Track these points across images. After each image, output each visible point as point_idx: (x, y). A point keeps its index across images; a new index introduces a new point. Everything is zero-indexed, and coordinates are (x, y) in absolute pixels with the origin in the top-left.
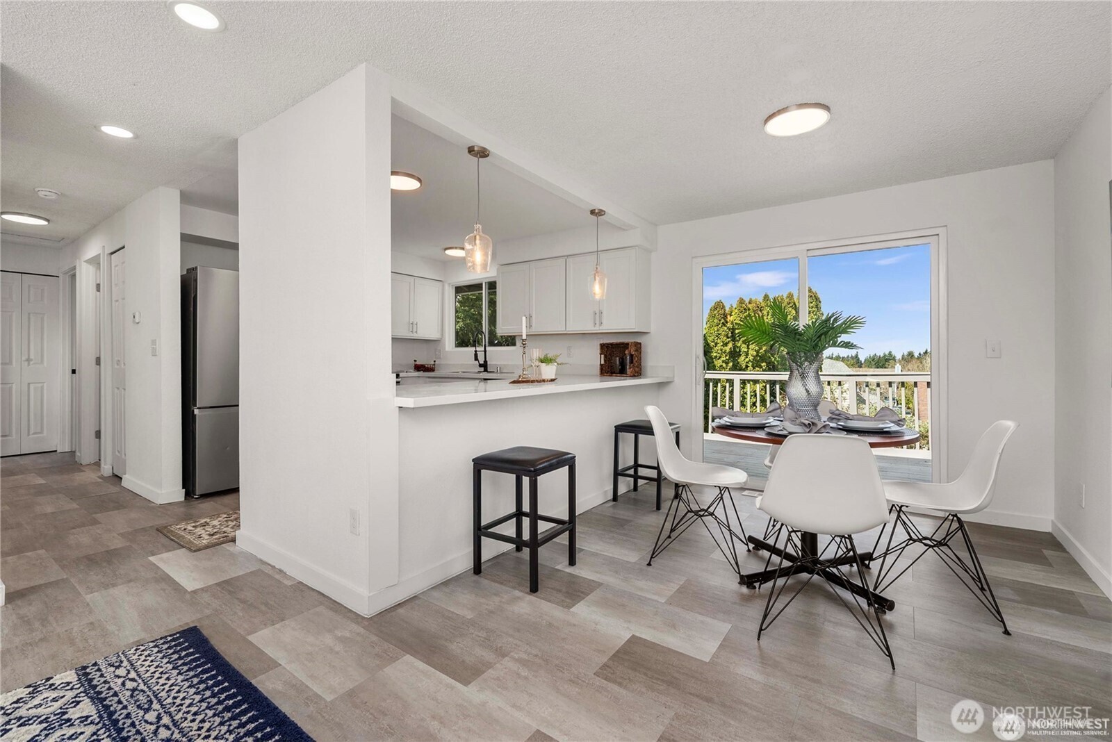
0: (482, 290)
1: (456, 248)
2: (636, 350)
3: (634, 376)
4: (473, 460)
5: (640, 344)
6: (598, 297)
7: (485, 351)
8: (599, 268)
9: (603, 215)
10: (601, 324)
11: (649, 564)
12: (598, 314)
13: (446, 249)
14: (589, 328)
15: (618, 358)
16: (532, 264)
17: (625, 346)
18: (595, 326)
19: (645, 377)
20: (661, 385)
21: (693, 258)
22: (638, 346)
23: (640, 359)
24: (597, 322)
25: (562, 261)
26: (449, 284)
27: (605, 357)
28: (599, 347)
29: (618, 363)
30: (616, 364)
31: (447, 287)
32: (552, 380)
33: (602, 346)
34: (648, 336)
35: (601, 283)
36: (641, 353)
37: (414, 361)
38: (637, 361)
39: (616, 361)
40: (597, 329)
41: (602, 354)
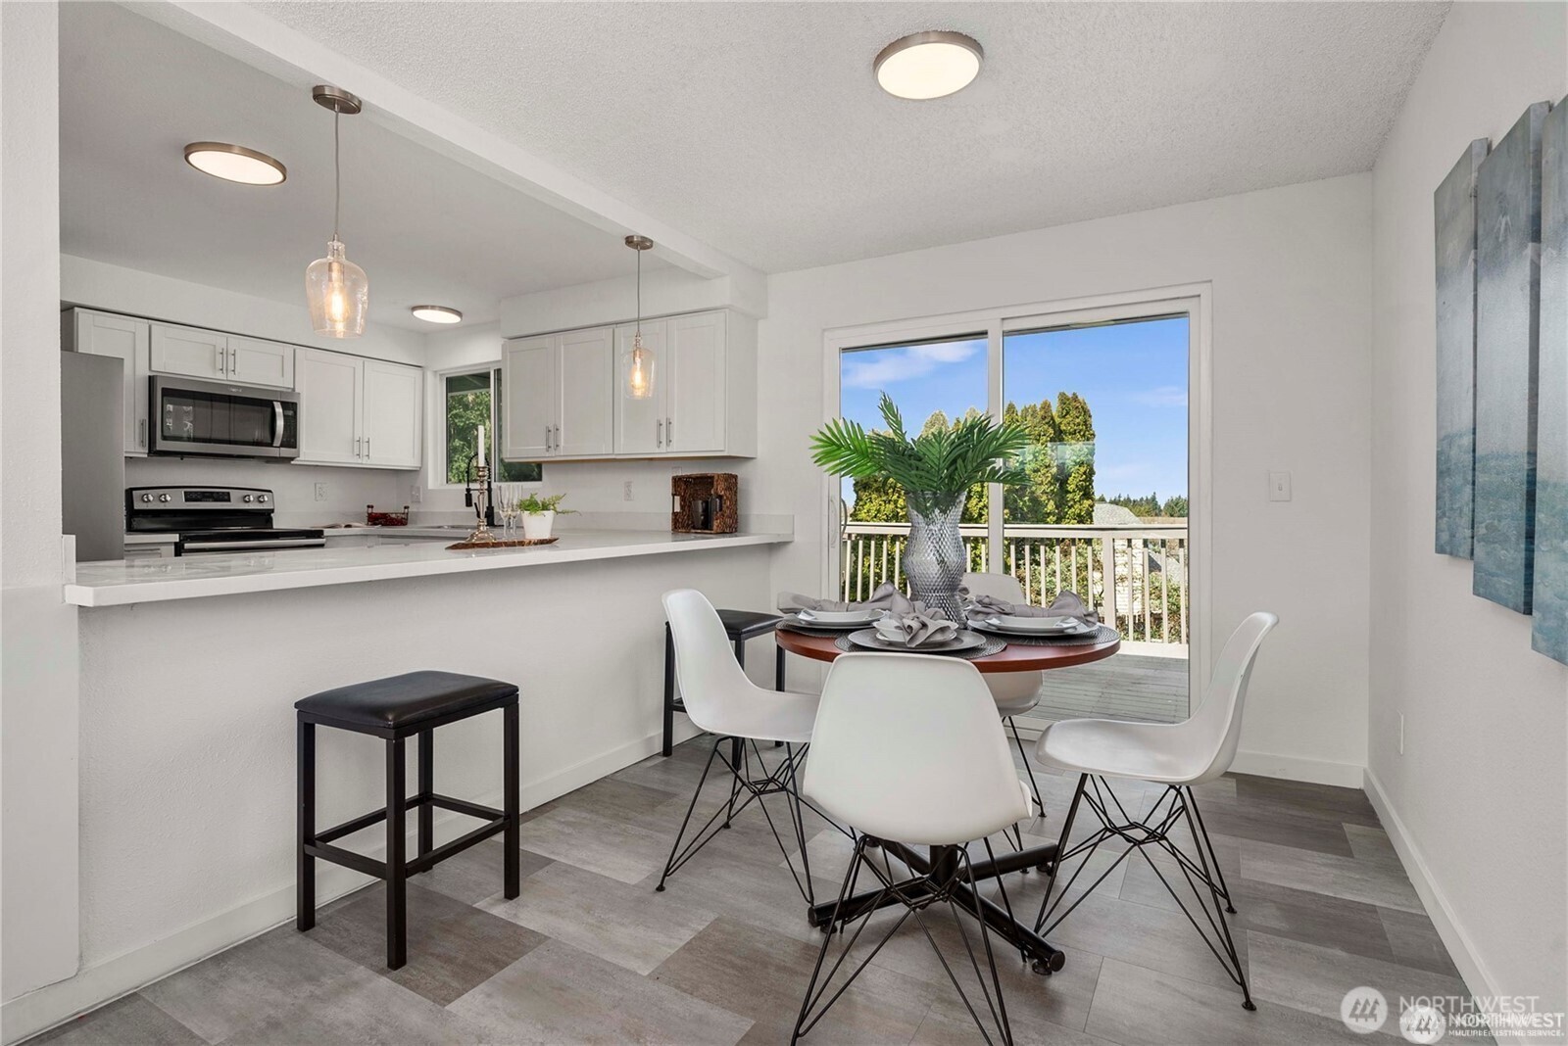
0: (489, 387)
1: (433, 307)
2: (728, 488)
3: (726, 532)
4: (297, 705)
5: (736, 477)
7: (489, 490)
9: (648, 248)
10: (669, 442)
11: (660, 888)
12: (664, 424)
13: (414, 308)
14: (650, 449)
15: (700, 502)
16: (561, 337)
17: (706, 481)
18: (659, 447)
19: (746, 533)
20: (773, 548)
21: (824, 330)
22: (731, 481)
23: (735, 503)
24: (664, 440)
25: (606, 333)
26: (436, 372)
27: (683, 499)
28: (670, 483)
29: (700, 510)
30: (697, 512)
31: (429, 376)
32: (542, 542)
33: (677, 481)
34: (750, 464)
35: (645, 368)
36: (736, 492)
37: (369, 507)
38: (728, 507)
39: (696, 506)
40: (663, 451)
41: (676, 495)
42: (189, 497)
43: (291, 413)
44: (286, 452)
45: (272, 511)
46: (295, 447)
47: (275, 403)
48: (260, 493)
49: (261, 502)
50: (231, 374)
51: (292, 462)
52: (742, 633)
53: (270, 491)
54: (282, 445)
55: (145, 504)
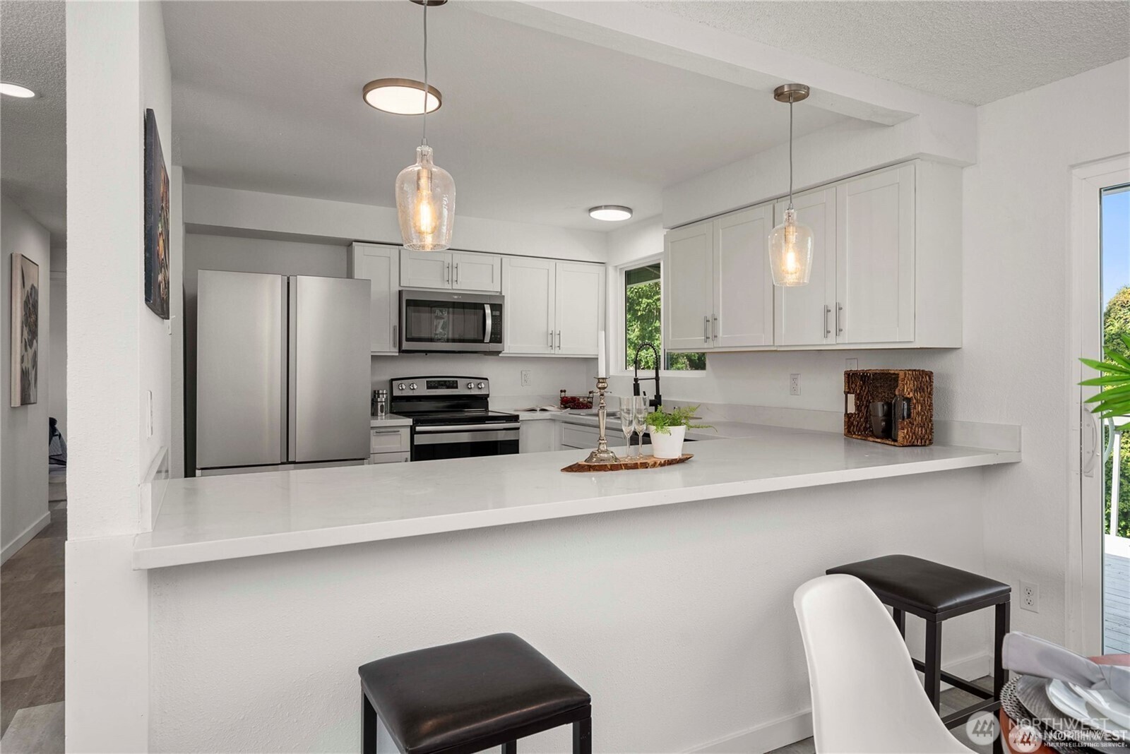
0: (659, 277)
1: (607, 207)
2: (920, 389)
3: (913, 446)
4: (360, 672)
5: (930, 374)
7: (657, 378)
8: (794, 216)
9: (804, 97)
10: (839, 331)
12: (833, 310)
13: (591, 210)
14: (813, 338)
15: (880, 405)
16: (720, 220)
17: (887, 380)
18: (826, 337)
19: (948, 449)
20: (989, 472)
21: (1072, 166)
22: (924, 380)
23: (928, 408)
24: (832, 329)
26: (616, 267)
27: (858, 398)
28: (842, 378)
29: (880, 414)
30: (877, 415)
31: (611, 271)
32: (681, 460)
33: (851, 377)
34: (953, 356)
35: (801, 247)
36: (930, 393)
37: (561, 391)
38: (918, 413)
39: (875, 409)
40: (831, 342)
41: (849, 393)
42: (430, 386)
43: (497, 313)
44: (494, 347)
45: (488, 395)
46: (501, 342)
47: (485, 305)
48: (479, 381)
49: (479, 388)
50: (454, 283)
51: (500, 355)
52: (936, 611)
53: (487, 379)
54: (491, 341)
55: (400, 392)
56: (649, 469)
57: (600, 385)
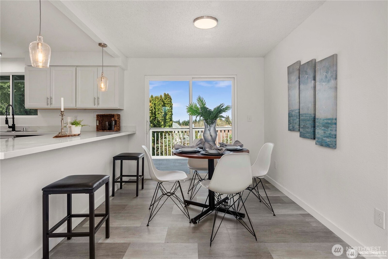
2: (118, 118)
3: (117, 131)
6: (103, 90)
7: (14, 118)
8: (103, 75)
9: (105, 47)
10: (98, 104)
11: (148, 225)
12: (96, 99)
14: (91, 106)
15: (107, 123)
16: (53, 68)
17: (113, 116)
18: (94, 105)
19: (122, 132)
20: (130, 136)
21: (145, 75)
22: (119, 116)
23: (120, 122)
24: (96, 103)
27: (99, 121)
28: (96, 116)
29: (107, 124)
30: (106, 125)
32: (79, 135)
33: (98, 116)
34: (123, 111)
35: (105, 83)
36: (120, 119)
38: (118, 124)
39: (106, 124)
40: (96, 107)
41: (97, 120)
52: (139, 158)
56: (76, 136)
57: (62, 113)
